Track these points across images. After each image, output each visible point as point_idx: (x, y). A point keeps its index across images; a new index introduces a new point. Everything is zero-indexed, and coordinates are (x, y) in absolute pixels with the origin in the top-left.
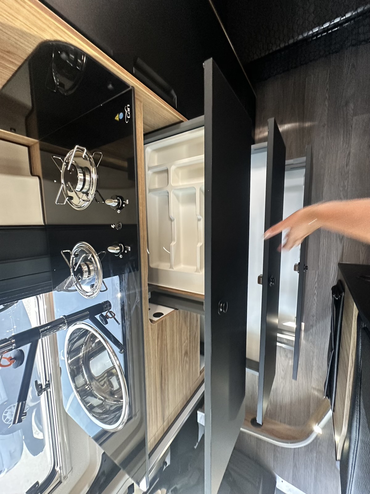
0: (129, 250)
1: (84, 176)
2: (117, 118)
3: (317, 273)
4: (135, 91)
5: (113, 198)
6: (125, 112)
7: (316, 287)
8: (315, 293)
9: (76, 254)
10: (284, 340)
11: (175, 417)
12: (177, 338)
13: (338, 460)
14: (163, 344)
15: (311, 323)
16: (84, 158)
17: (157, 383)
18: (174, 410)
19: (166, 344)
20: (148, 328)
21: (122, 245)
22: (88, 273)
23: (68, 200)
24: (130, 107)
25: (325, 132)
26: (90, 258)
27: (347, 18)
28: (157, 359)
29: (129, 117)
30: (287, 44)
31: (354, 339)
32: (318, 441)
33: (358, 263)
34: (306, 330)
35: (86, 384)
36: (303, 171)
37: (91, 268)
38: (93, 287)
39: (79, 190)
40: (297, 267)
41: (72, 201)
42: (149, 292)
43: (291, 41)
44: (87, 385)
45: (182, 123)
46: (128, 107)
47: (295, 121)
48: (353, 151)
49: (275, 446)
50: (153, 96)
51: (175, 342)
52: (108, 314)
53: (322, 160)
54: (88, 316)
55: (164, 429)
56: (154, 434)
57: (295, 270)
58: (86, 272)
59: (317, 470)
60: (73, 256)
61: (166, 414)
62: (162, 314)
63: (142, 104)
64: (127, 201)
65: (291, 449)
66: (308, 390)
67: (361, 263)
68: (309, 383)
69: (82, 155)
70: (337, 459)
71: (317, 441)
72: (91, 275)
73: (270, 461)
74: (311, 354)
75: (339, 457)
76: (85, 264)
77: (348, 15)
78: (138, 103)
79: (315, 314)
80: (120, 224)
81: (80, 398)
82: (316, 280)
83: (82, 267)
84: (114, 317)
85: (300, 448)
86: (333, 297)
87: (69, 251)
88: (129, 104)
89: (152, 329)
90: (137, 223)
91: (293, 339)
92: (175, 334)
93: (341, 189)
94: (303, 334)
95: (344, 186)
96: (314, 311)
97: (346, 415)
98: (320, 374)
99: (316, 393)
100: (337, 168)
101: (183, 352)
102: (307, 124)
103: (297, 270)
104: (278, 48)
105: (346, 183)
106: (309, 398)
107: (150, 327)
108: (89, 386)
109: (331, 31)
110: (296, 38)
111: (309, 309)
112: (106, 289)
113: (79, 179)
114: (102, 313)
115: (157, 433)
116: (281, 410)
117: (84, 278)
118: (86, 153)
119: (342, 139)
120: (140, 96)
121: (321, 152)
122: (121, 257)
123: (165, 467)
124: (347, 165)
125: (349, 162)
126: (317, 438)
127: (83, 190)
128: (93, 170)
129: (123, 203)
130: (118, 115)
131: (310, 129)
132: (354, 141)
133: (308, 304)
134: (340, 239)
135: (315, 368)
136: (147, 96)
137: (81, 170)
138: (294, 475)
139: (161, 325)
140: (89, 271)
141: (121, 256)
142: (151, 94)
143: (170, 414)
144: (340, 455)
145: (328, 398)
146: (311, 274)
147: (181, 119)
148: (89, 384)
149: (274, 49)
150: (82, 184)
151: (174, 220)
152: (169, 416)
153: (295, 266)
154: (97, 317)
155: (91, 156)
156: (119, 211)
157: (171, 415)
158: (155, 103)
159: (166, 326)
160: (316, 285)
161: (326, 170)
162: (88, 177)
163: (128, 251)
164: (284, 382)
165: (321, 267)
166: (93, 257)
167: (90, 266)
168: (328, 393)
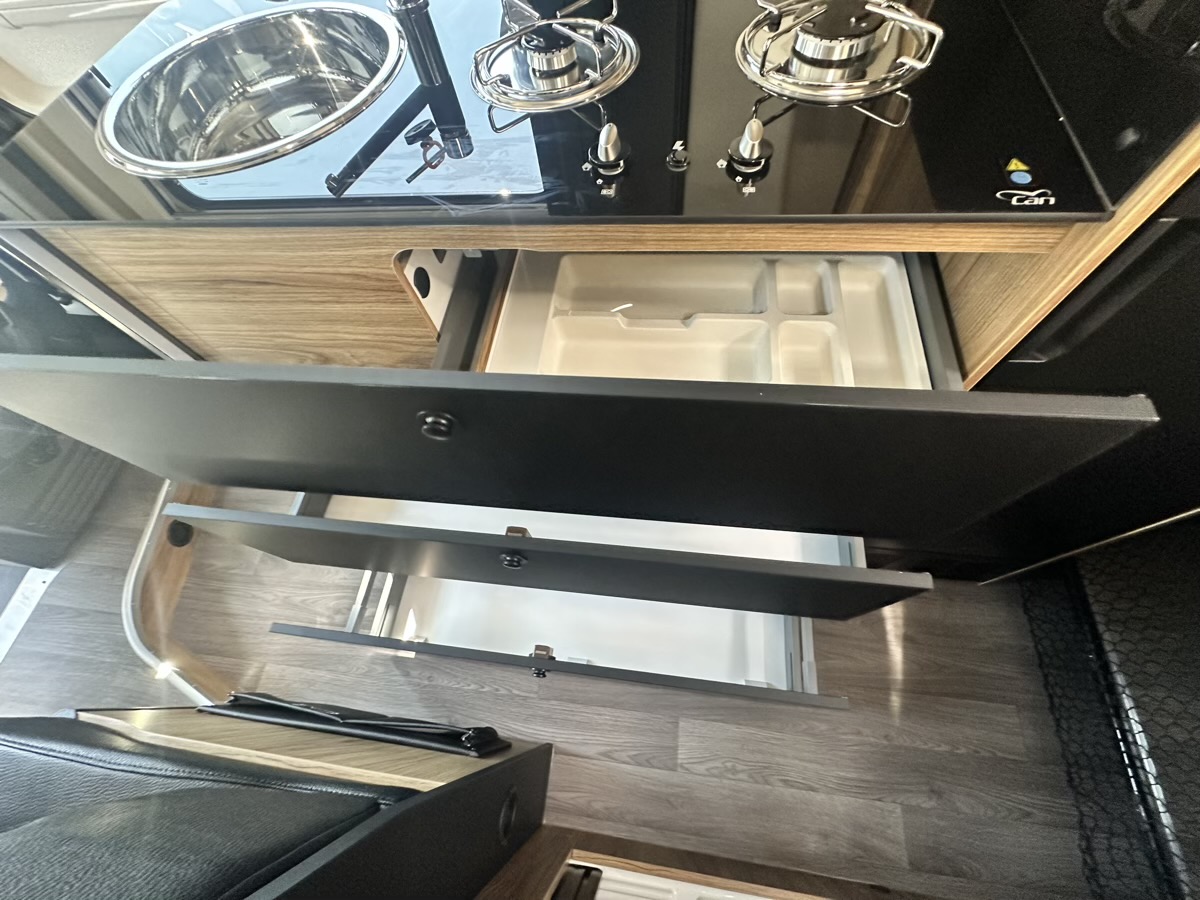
0: (604, 192)
1: (841, 64)
2: (1015, 165)
3: (532, 695)
4: (1095, 224)
5: (765, 144)
6: (1032, 191)
7: (497, 690)
8: (483, 687)
9: (606, 39)
10: (373, 610)
11: (155, 319)
12: (363, 333)
13: (77, 715)
14: (341, 291)
15: (414, 673)
16: (898, 61)
17: (234, 268)
18: (171, 316)
19: (343, 300)
20: (379, 244)
21: (620, 170)
22: (545, 69)
23: (770, 12)
24: (1046, 207)
25: (872, 740)
26: (588, 76)
27: (1159, 817)
28: (297, 270)
29: (1014, 201)
30: (1115, 668)
31: (357, 775)
32: (139, 670)
33: (550, 787)
34: (397, 660)
35: (246, 83)
36: (783, 686)
37: (560, 82)
38: (502, 82)
39: (798, 48)
40: (545, 653)
41: (766, 28)
42: (483, 252)
43: (1120, 679)
44: (241, 87)
45: (958, 376)
46: (1048, 201)
47: (906, 672)
48: (819, 797)
49: (125, 572)
50: (1064, 288)
51: (351, 329)
52: (435, 150)
53: (804, 726)
54: (428, 83)
55: (116, 283)
56: (96, 253)
57: (538, 647)
58: (549, 62)
59: (73, 661)
60: (597, 24)
61: (156, 291)
62: (425, 292)
63: (1043, 251)
64: (752, 190)
65: (120, 606)
66: (260, 654)
67: (549, 794)
68: (273, 658)
69: (909, 55)
70: (80, 713)
71: (138, 666)
72: (540, 82)
73: (90, 556)
74: (342, 668)
75: (84, 717)
76: (570, 62)
77: (1166, 819)
78: (1052, 236)
79: (433, 683)
80: (683, 166)
81: (193, 45)
82: (516, 692)
83: (564, 51)
84: (429, 164)
85: (123, 628)
86: (469, 729)
87: (615, 12)
88: (1056, 201)
89: (378, 257)
90: (684, 216)
91: (374, 632)
92: (373, 329)
93: (729, 765)
94: (390, 652)
95: (734, 771)
96: (442, 681)
97: (178, 743)
98: (295, 685)
99: (251, 672)
100: (781, 760)
101: (327, 351)
102: (896, 700)
103: (538, 652)
104: (1108, 647)
105: (741, 776)
106: (241, 656)
107: (385, 251)
108: (241, 90)
109: (1131, 774)
110: (1127, 692)
111: (448, 670)
112: (498, 127)
113: (834, 43)
114: (437, 129)
115: (98, 261)
116: (213, 591)
117: (532, 57)
118: (912, 69)
119: (849, 775)
120: (1075, 239)
121: (823, 727)
122: (584, 167)
123: (58, 299)
124: (785, 782)
125: (792, 786)
126: (145, 666)
127: (795, 60)
128: (857, 91)
129: (746, 177)
130: (1025, 168)
131: (885, 705)
132: (843, 804)
133: (459, 669)
134: (610, 751)
135: (308, 673)
136: (1070, 266)
137: (858, 54)
138: (60, 610)
139: (393, 286)
140: (550, 75)
141: (587, 166)
142: (1073, 279)
143: (160, 304)
144: (89, 721)
145: (230, 701)
146: (527, 681)
147: (971, 376)
148: (245, 91)
149: (1107, 636)
150: (815, 57)
151: (686, 326)
152: (152, 300)
153: (546, 649)
154: (426, 114)
155: (899, 85)
156: (722, 163)
157: (156, 306)
158: (1043, 291)
159: (392, 303)
160: (503, 692)
161: (778, 735)
162: (834, 75)
163: (601, 187)
164: (277, 602)
165: (545, 704)
166: (591, 86)
167: (566, 77)
168: (242, 702)
